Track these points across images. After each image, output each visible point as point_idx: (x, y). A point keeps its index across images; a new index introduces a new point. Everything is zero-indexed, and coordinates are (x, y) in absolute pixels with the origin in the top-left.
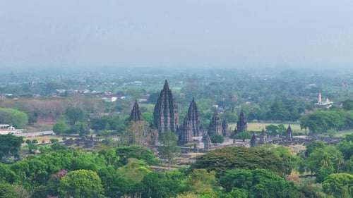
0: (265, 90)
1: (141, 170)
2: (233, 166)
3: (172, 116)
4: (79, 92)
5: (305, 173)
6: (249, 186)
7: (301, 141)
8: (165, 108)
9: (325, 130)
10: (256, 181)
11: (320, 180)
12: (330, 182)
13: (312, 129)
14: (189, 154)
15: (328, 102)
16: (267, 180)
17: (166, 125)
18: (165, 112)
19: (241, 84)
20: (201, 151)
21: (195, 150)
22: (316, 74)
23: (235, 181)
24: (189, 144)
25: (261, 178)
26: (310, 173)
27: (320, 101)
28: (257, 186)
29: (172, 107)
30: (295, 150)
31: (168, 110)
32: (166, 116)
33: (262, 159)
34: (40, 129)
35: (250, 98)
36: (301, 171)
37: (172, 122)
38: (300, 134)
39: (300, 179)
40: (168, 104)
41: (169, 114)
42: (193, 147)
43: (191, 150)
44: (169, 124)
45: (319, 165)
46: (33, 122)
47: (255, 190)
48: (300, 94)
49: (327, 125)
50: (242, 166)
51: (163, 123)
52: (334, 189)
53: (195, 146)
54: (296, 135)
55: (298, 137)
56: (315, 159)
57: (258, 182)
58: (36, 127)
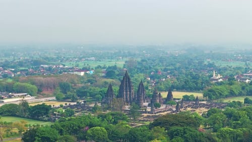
0: (178, 65)
1: (127, 127)
2: (173, 125)
3: (130, 91)
4: (56, 67)
5: (207, 127)
6: (182, 135)
7: (204, 106)
8: (126, 87)
9: (217, 98)
10: (185, 133)
11: (215, 131)
12: (220, 132)
13: (210, 97)
14: (143, 115)
15: (219, 76)
16: (190, 132)
17: (127, 97)
18: (126, 89)
19: (161, 60)
20: (149, 112)
21: (146, 112)
22: (211, 52)
23: (175, 133)
24: (142, 108)
25: (187, 132)
26: (210, 127)
27: (214, 75)
28: (185, 135)
29: (130, 86)
30: (200, 112)
31: (128, 88)
32: (126, 92)
33: (186, 121)
34: (44, 96)
35: (169, 72)
36: (205, 125)
37: (130, 95)
38: (203, 101)
39: (205, 130)
40: (128, 84)
41: (128, 90)
42: (144, 111)
43: (144, 112)
44: (128, 96)
45: (214, 123)
46: (40, 91)
47: (185, 137)
48: (201, 69)
49: (218, 95)
50: (177, 125)
51: (125, 96)
52: (222, 136)
53: (145, 110)
54: (201, 101)
55: (202, 102)
56: (213, 119)
57: (186, 133)
58: (42, 95)
